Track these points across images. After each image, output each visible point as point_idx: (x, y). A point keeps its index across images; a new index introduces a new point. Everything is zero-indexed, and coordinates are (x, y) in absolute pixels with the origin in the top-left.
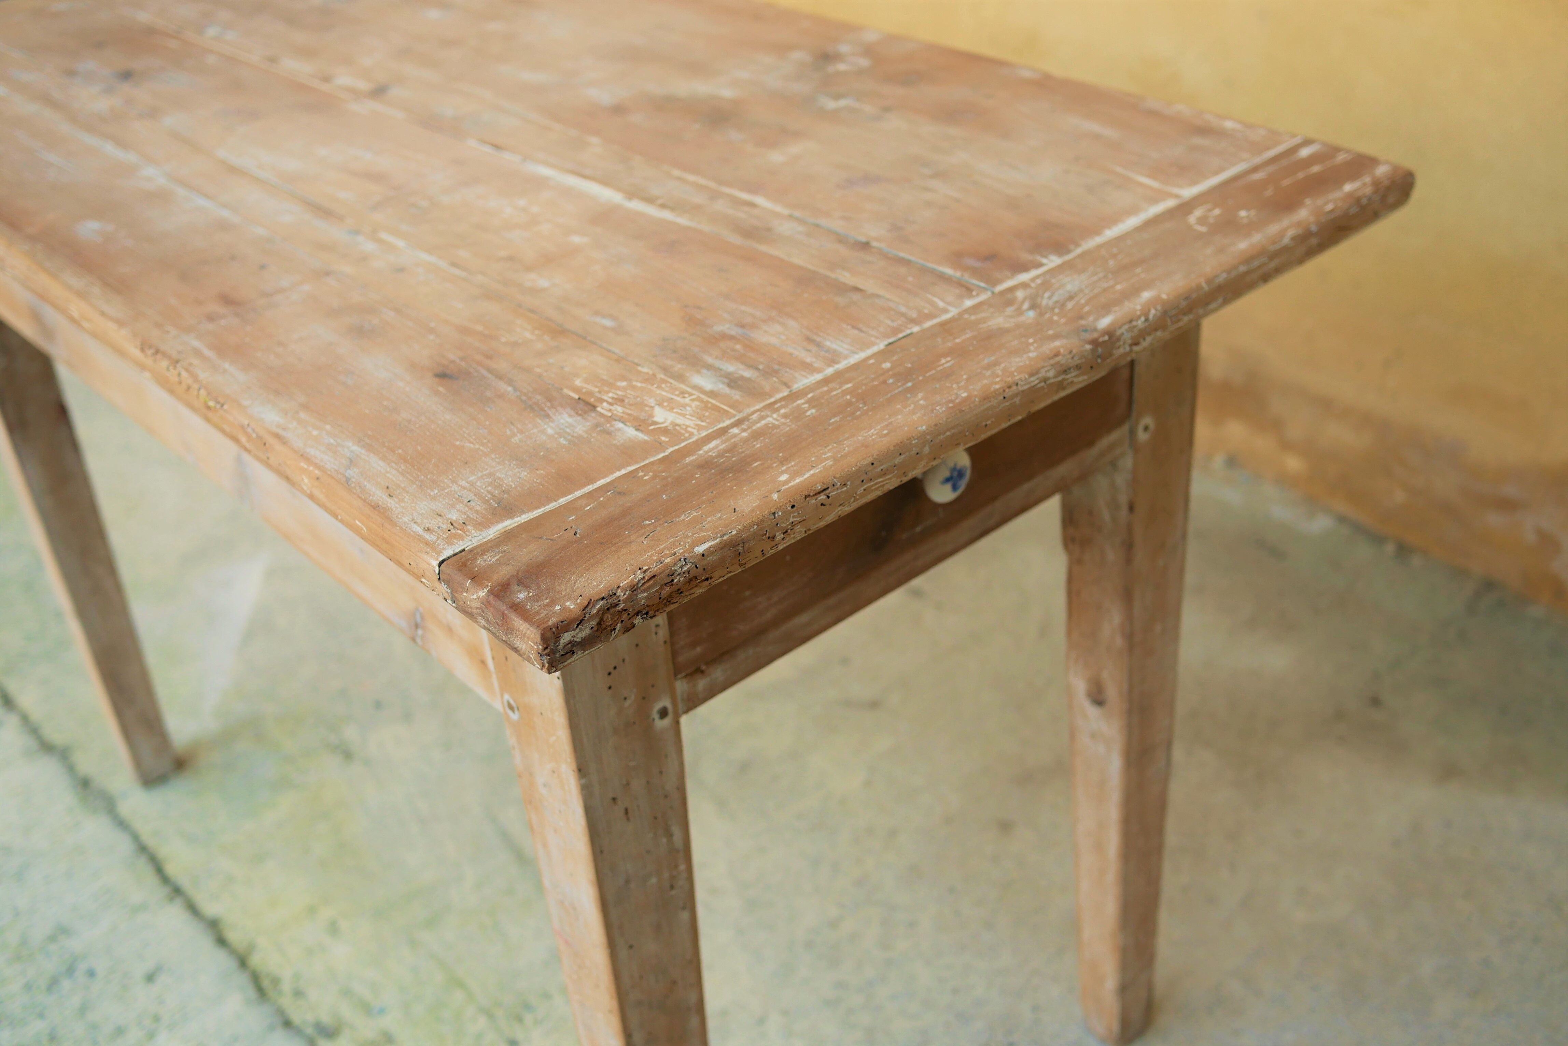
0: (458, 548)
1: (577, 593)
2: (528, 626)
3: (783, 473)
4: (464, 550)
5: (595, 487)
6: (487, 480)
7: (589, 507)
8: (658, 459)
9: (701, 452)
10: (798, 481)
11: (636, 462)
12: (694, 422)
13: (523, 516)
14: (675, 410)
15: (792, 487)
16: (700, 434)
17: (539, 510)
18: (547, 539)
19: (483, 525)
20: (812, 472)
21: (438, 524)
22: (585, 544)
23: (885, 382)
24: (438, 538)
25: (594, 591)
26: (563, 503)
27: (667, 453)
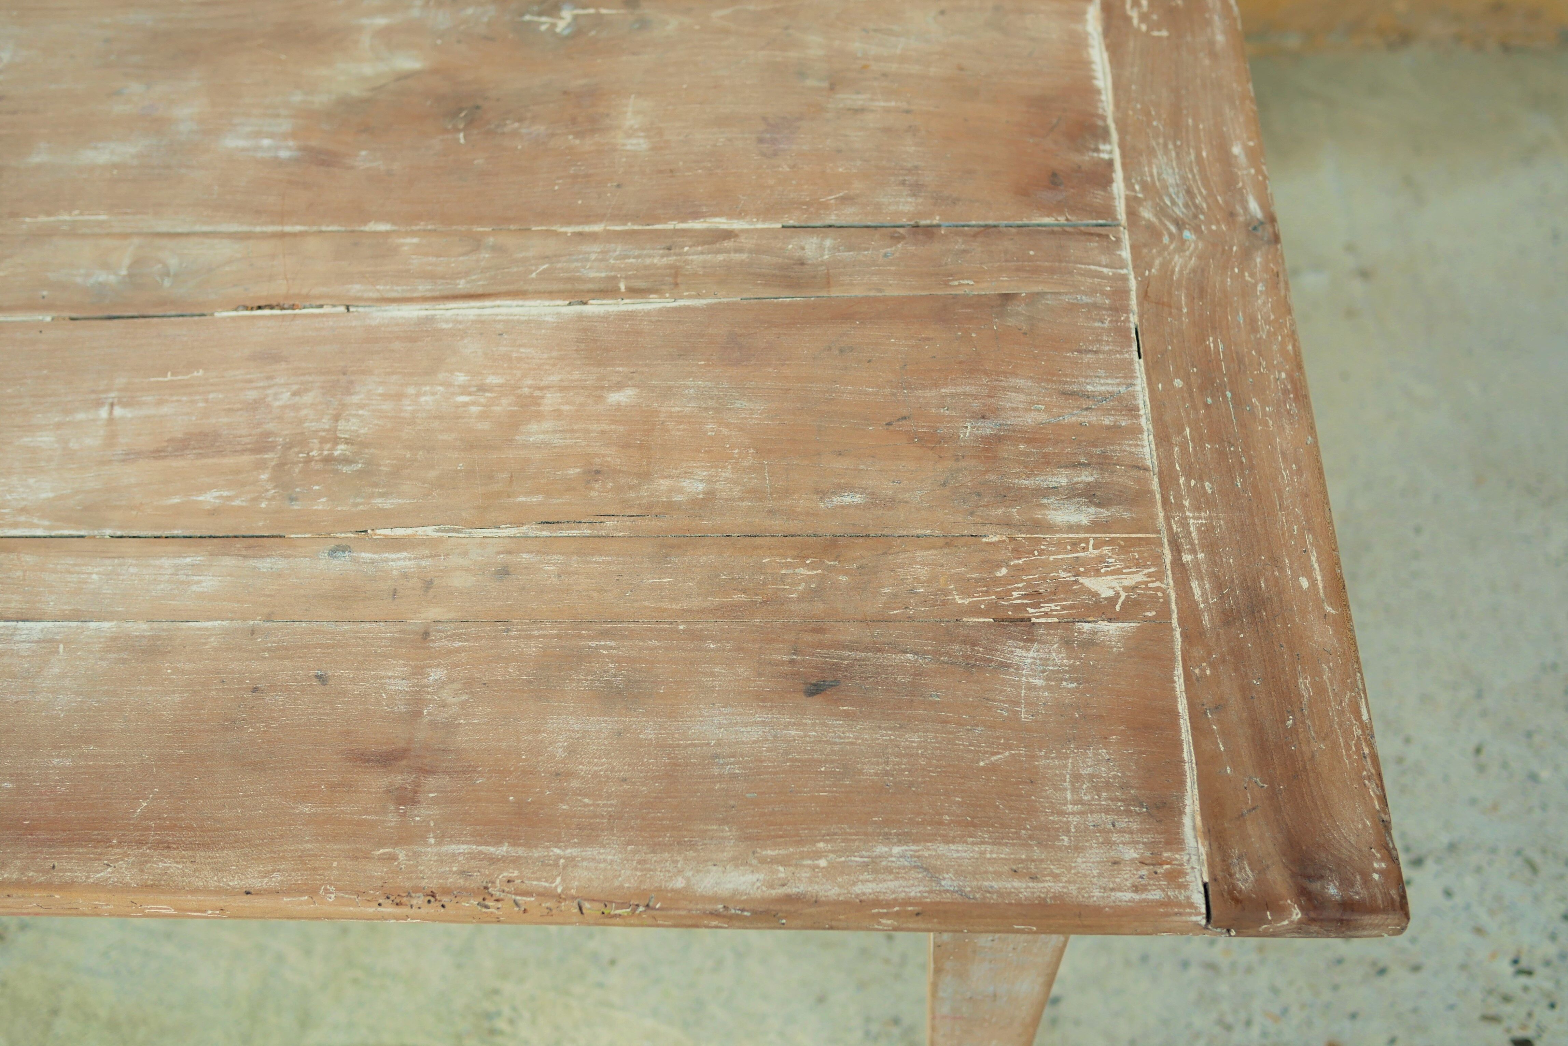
0: (1197, 885)
1: (1365, 849)
2: (1385, 916)
3: (1296, 578)
4: (1205, 885)
5: (1187, 717)
6: (1085, 786)
7: (1221, 746)
8: (1183, 641)
9: (1202, 606)
10: (1319, 578)
11: (1173, 660)
12: (1141, 573)
13: (1188, 801)
14: (1103, 571)
15: (1325, 588)
16: (1168, 584)
17: (1189, 784)
18: (1249, 811)
19: (1174, 840)
20: (1314, 559)
21: (1134, 874)
22: (1285, 789)
23: (1207, 406)
24: (1163, 890)
25: (1371, 834)
26: (1193, 758)
27: (1179, 630)
